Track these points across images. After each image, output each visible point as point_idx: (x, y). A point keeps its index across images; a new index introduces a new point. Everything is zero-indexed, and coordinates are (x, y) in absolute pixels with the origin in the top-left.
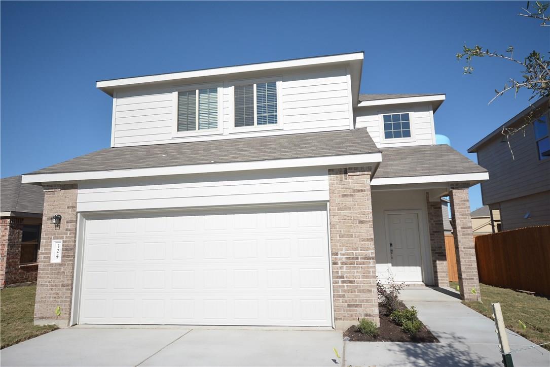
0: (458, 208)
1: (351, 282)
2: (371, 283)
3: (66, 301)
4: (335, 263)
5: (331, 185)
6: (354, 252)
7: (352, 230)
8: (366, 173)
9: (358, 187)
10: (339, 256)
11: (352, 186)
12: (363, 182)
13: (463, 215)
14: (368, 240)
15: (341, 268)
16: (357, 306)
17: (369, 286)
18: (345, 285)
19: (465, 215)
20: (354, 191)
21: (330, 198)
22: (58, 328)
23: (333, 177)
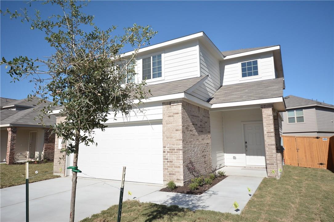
0: (265, 120)
1: (171, 162)
2: (180, 163)
3: (63, 166)
4: (164, 152)
5: (164, 111)
6: (173, 146)
7: (173, 135)
8: (179, 104)
9: (175, 111)
10: (166, 148)
11: (173, 111)
12: (178, 109)
13: (268, 124)
14: (180, 140)
15: (167, 154)
16: (173, 174)
17: (179, 164)
18: (168, 163)
19: (270, 124)
20: (174, 114)
21: (163, 118)
22: (60, 177)
23: (164, 106)
